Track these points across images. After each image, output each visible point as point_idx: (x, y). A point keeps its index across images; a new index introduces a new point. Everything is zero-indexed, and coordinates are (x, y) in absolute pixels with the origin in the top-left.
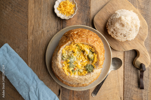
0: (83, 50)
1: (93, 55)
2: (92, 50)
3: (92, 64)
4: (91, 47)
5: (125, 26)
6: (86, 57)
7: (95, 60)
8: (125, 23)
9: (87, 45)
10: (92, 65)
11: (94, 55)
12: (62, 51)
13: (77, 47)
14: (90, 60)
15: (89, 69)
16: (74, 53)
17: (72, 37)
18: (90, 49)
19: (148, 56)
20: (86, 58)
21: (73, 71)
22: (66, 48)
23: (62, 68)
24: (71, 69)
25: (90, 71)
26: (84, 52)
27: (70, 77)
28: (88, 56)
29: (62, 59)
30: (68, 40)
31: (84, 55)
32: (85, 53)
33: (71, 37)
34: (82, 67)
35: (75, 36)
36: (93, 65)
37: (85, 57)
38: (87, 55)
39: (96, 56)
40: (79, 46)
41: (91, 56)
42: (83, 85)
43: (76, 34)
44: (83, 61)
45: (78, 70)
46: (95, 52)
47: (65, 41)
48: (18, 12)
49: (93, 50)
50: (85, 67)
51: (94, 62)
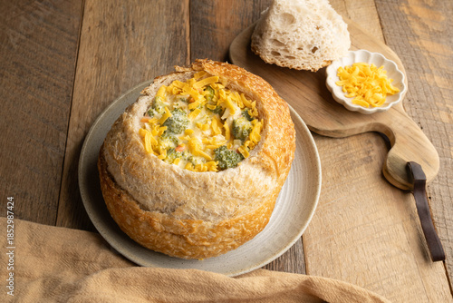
0: (223, 106)
2: (250, 112)
3: (240, 149)
5: (297, 16)
6: (226, 126)
7: (254, 137)
8: (293, 10)
9: (240, 93)
10: (238, 152)
11: (252, 124)
12: (157, 90)
13: (208, 92)
14: (235, 138)
15: (224, 157)
18: (246, 109)
19: (422, 139)
21: (169, 151)
22: (171, 86)
23: (139, 134)
24: (167, 143)
25: (229, 164)
27: (154, 164)
29: (149, 113)
31: (223, 118)
32: (226, 113)
36: (242, 151)
38: (231, 119)
39: (259, 125)
40: (212, 89)
41: (244, 124)
45: (187, 155)
46: (258, 117)
48: (39, 87)
49: (253, 111)
50: (214, 152)
51: (247, 143)
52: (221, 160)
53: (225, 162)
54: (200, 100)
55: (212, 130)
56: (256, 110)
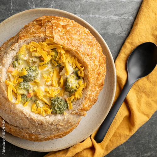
0: (62, 65)
1: (77, 82)
2: (79, 73)
3: (67, 99)
4: (79, 65)
6: (62, 81)
7: (77, 95)
10: (66, 101)
11: (79, 84)
12: (20, 47)
13: (53, 53)
14: (66, 91)
15: (56, 107)
16: (42, 63)
17: (53, 28)
18: (77, 69)
20: (59, 83)
22: (30, 44)
23: (5, 83)
24: (22, 91)
25: (58, 112)
26: (61, 68)
28: (66, 81)
29: (13, 64)
30: (41, 30)
31: (60, 74)
32: (63, 71)
33: (49, 28)
34: (45, 96)
35: (59, 29)
36: (68, 102)
37: (60, 79)
38: (65, 77)
39: (83, 86)
40: (57, 52)
41: (73, 83)
42: (31, 134)
43: (63, 26)
44: (52, 85)
46: (83, 78)
47: (33, 31)
49: (81, 73)
51: (73, 97)
52: (54, 108)
53: (56, 111)
54: (48, 59)
55: (52, 83)
56: (83, 73)
